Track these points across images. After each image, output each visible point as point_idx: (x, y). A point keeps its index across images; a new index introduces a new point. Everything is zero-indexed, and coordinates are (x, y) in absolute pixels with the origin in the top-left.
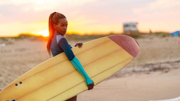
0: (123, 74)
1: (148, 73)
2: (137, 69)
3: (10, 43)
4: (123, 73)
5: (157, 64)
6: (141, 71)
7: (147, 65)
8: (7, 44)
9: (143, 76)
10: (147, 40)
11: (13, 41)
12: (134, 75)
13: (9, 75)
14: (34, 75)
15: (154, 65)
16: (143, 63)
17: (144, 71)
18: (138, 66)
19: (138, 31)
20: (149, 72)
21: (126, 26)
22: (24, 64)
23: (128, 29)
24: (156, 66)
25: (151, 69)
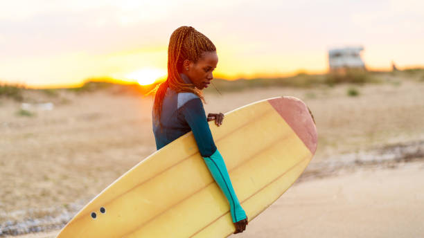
0: (333, 171)
1: (392, 165)
2: (366, 157)
3: (65, 102)
4: (332, 166)
5: (413, 144)
6: (374, 163)
7: (389, 148)
8: (57, 105)
9: (382, 173)
10: (387, 88)
11: (71, 96)
12: (360, 172)
13: (65, 177)
14: (128, 191)
15: (406, 146)
16: (379, 143)
17: (383, 162)
18: (368, 150)
19: (364, 68)
20: (395, 164)
21: (336, 55)
22: (98, 151)
23: (339, 62)
24: (412, 150)
25: (399, 156)
